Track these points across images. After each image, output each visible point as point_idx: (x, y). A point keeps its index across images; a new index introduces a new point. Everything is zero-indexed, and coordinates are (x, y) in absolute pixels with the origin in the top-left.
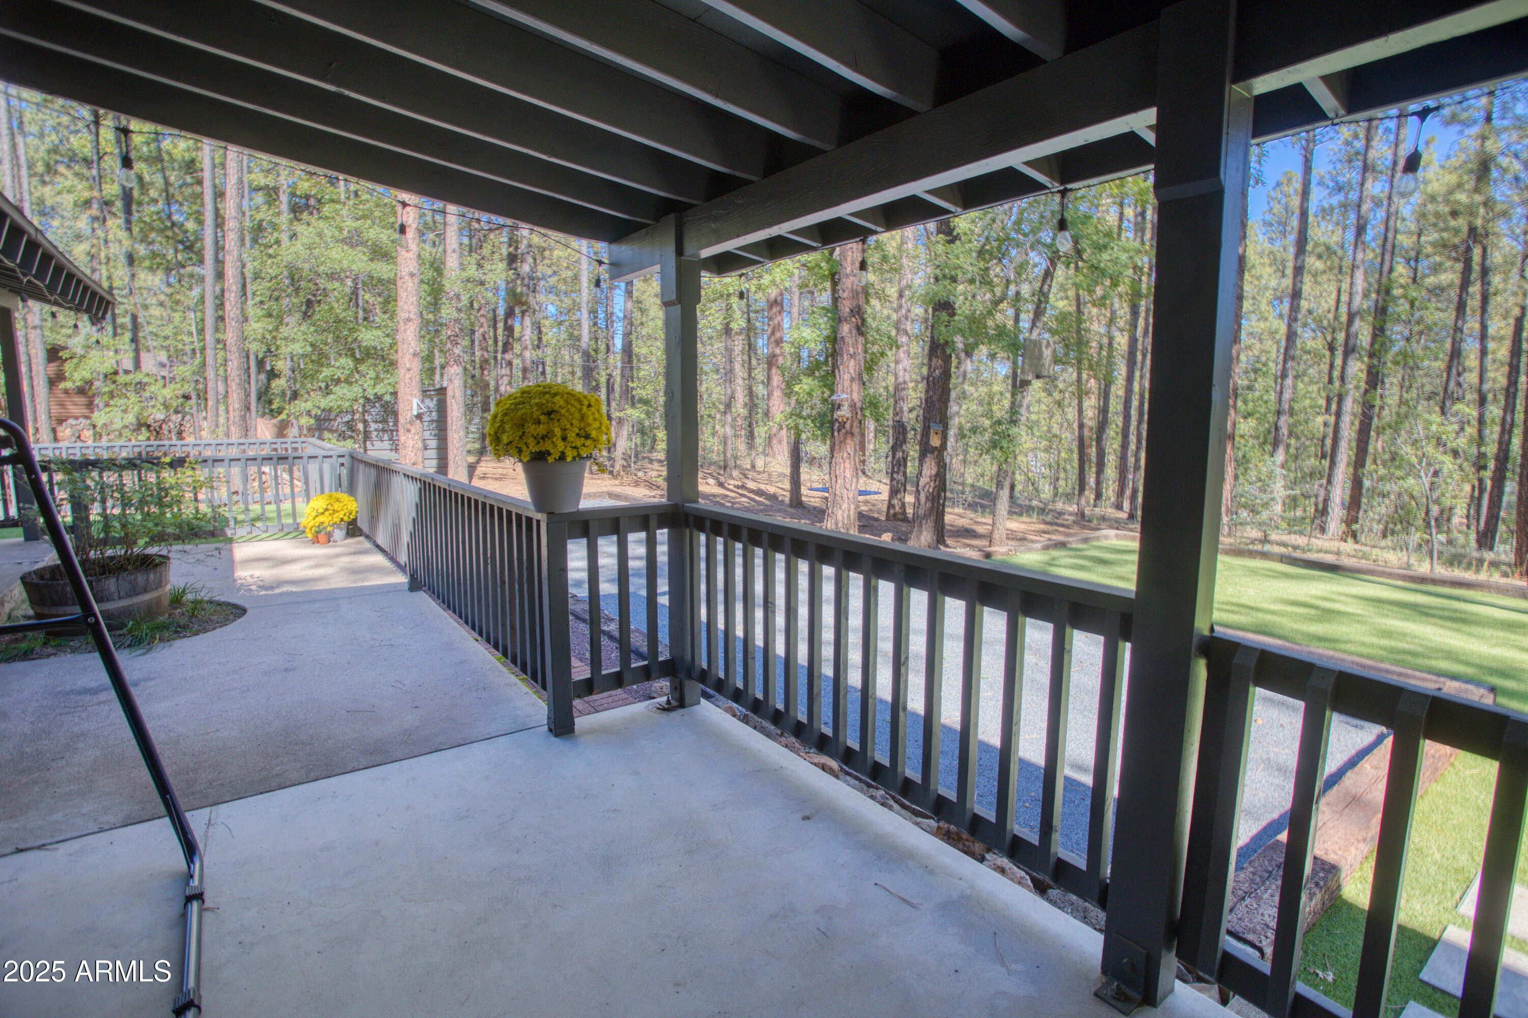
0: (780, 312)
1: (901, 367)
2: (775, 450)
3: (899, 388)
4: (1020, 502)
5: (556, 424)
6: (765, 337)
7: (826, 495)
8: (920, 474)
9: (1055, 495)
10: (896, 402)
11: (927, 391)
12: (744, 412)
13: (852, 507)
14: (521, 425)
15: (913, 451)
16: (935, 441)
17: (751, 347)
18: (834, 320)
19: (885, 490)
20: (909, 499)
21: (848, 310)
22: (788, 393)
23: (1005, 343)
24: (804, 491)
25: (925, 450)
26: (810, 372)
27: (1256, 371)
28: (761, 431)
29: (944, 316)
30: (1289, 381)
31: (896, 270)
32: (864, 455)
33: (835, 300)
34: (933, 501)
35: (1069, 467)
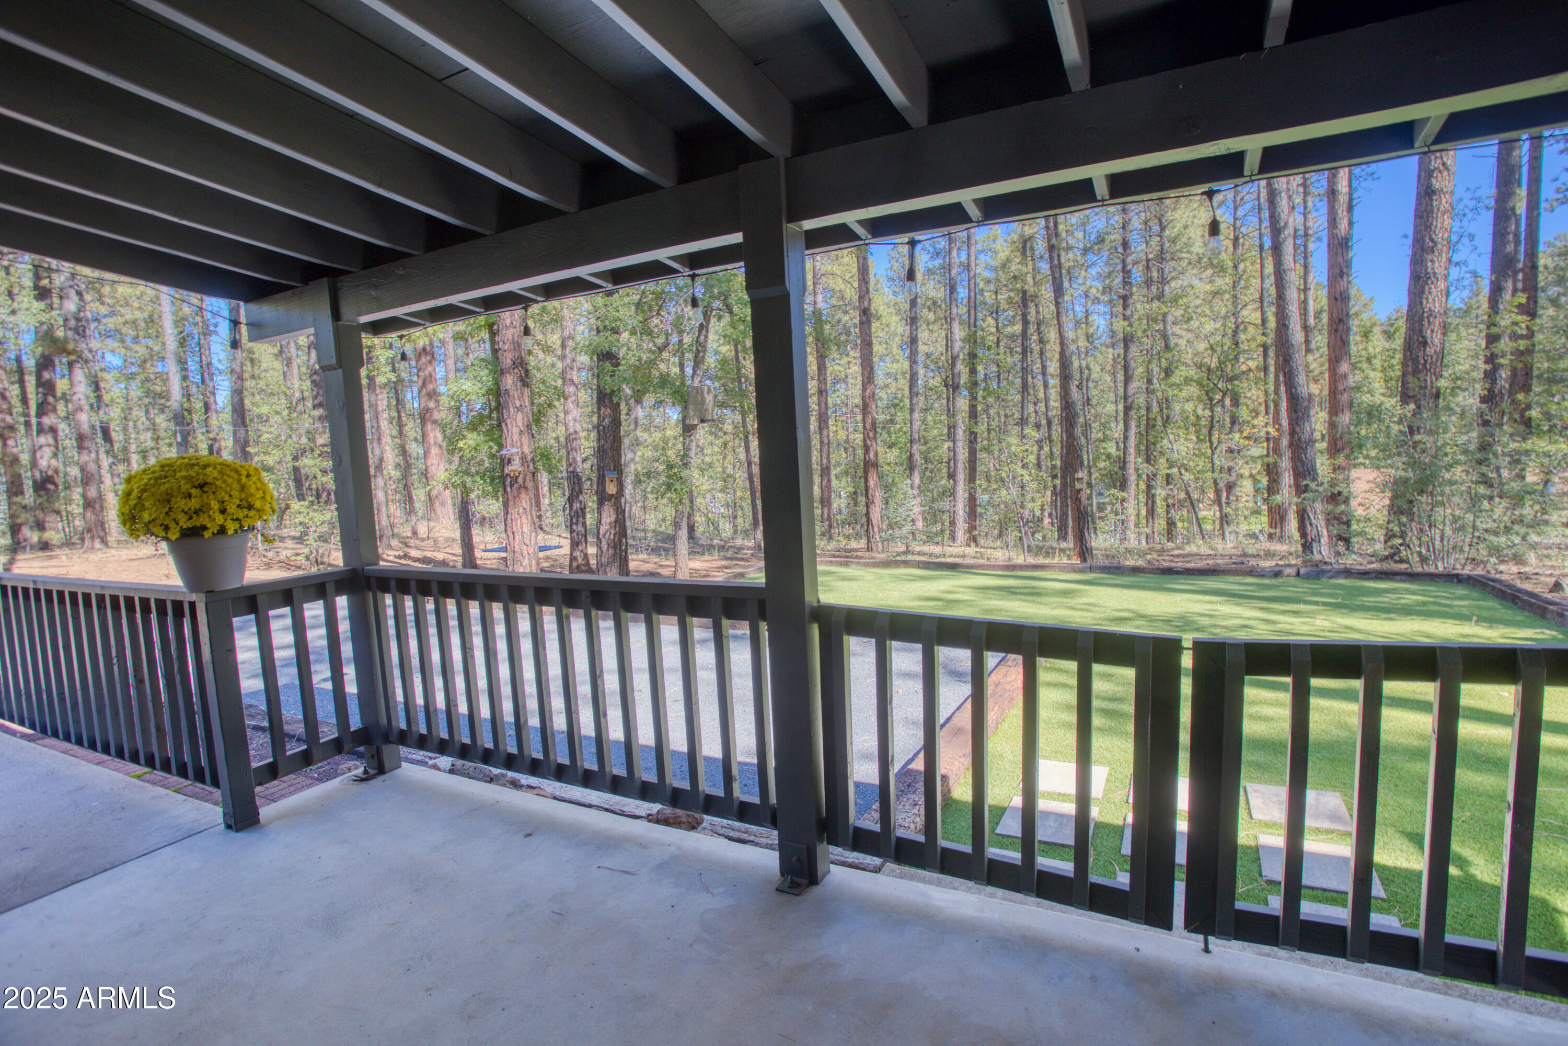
0: (430, 362)
1: (570, 417)
2: (439, 513)
3: (570, 438)
4: (702, 542)
5: (212, 496)
6: (416, 390)
7: (504, 555)
8: (600, 522)
9: (735, 532)
10: (568, 453)
11: (599, 440)
12: (396, 474)
13: (534, 562)
14: (166, 500)
15: (591, 502)
16: (611, 489)
17: (400, 402)
18: (495, 372)
19: (566, 544)
20: (592, 550)
21: (509, 361)
22: (452, 449)
23: (670, 391)
24: (478, 554)
25: (603, 498)
26: (473, 427)
27: (895, 406)
28: (419, 494)
29: (608, 366)
30: (916, 415)
31: (556, 321)
32: (540, 510)
33: (495, 351)
34: (615, 548)
35: (744, 504)
